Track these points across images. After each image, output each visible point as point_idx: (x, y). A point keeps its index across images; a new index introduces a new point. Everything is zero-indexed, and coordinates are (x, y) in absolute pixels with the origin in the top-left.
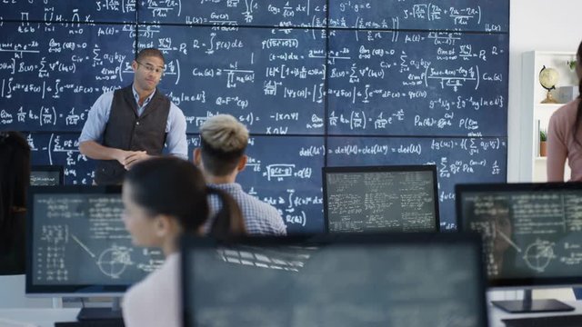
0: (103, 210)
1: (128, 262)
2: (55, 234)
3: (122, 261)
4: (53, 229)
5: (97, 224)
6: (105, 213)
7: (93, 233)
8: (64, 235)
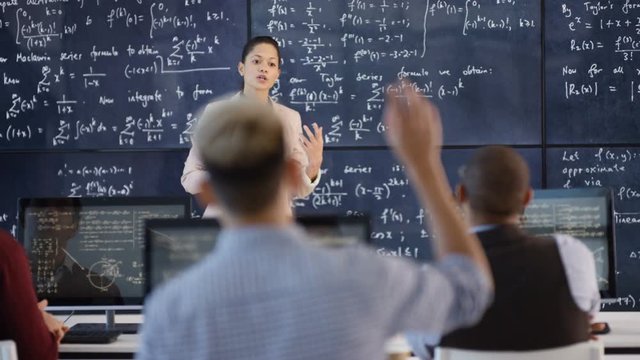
0: (93, 222)
1: (117, 274)
2: (46, 247)
3: (111, 274)
4: (43, 242)
5: (86, 237)
6: (95, 225)
7: (83, 246)
8: (54, 248)
